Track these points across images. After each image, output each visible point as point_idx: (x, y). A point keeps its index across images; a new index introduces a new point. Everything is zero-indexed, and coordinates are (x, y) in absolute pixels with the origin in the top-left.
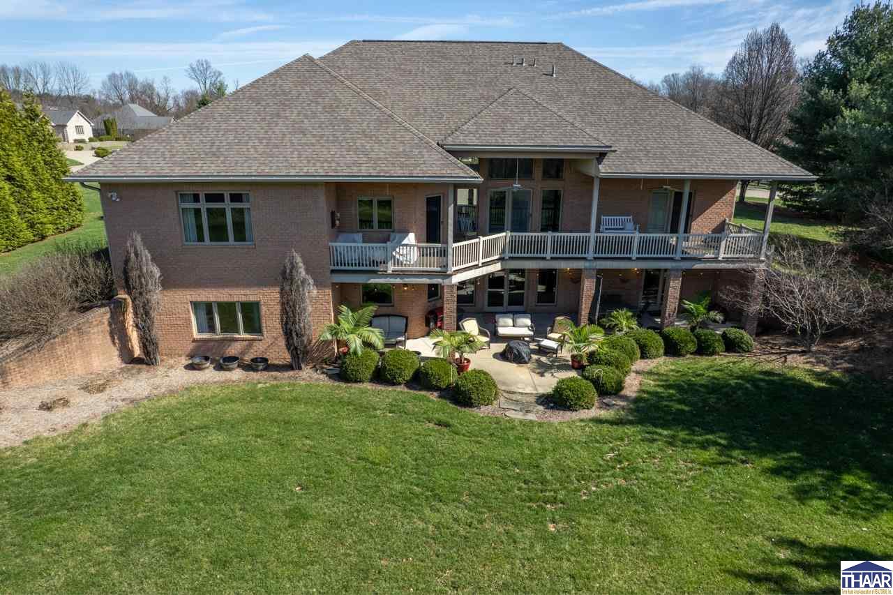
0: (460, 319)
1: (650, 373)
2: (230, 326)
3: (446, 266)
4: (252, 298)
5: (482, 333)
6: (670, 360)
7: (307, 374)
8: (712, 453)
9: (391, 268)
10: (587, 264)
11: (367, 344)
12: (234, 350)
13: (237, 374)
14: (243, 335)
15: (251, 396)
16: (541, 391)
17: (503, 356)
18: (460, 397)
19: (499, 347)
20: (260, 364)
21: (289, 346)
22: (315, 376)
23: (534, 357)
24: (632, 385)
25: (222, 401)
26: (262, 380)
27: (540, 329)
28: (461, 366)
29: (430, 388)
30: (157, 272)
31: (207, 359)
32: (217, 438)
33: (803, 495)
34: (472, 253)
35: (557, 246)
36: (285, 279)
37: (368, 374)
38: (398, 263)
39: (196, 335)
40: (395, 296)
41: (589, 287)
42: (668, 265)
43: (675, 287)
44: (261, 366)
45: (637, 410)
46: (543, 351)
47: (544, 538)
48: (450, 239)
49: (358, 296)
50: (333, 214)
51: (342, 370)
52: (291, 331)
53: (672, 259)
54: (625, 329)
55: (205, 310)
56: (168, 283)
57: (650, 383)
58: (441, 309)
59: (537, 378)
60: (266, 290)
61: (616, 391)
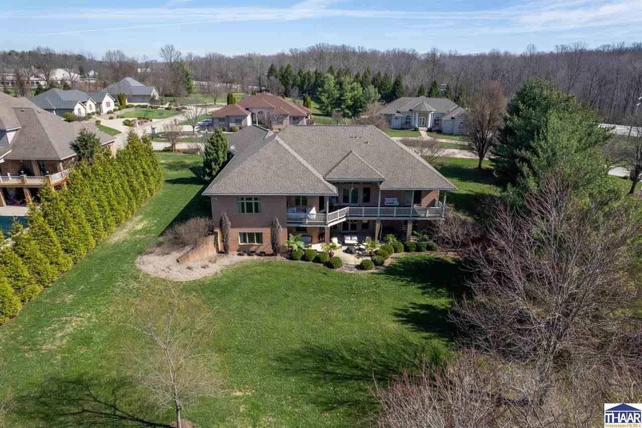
0: (331, 237)
1: (396, 258)
2: (252, 240)
3: (325, 220)
4: (260, 232)
5: (339, 243)
6: (405, 253)
7: (279, 258)
8: (404, 283)
9: (307, 222)
10: (377, 218)
11: (299, 247)
12: (252, 249)
13: (255, 257)
14: (256, 244)
15: (262, 264)
16: (357, 264)
17: (346, 251)
18: (329, 265)
19: (345, 248)
20: (262, 254)
21: (273, 248)
22: (282, 258)
23: (357, 252)
24: (388, 262)
25: (253, 266)
26: (265, 259)
27: (360, 241)
28: (331, 255)
29: (321, 262)
30: (230, 223)
31: (245, 252)
32: (257, 277)
33: (423, 294)
34: (336, 216)
35: (366, 211)
36: (272, 225)
37: (300, 258)
38: (310, 219)
39: (240, 244)
40: (307, 230)
41: (378, 226)
42: (408, 218)
43: (410, 226)
44: (263, 254)
45: (386, 270)
46: (360, 249)
47: (350, 301)
48: (328, 212)
49: (294, 230)
50: (287, 203)
51: (291, 255)
52: (274, 243)
53: (409, 216)
54: (392, 242)
55: (243, 236)
56: (233, 227)
57: (395, 261)
58: (324, 233)
59: (356, 259)
60: (265, 229)
61: (382, 264)
